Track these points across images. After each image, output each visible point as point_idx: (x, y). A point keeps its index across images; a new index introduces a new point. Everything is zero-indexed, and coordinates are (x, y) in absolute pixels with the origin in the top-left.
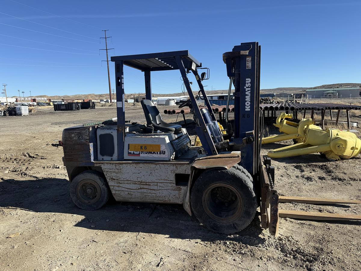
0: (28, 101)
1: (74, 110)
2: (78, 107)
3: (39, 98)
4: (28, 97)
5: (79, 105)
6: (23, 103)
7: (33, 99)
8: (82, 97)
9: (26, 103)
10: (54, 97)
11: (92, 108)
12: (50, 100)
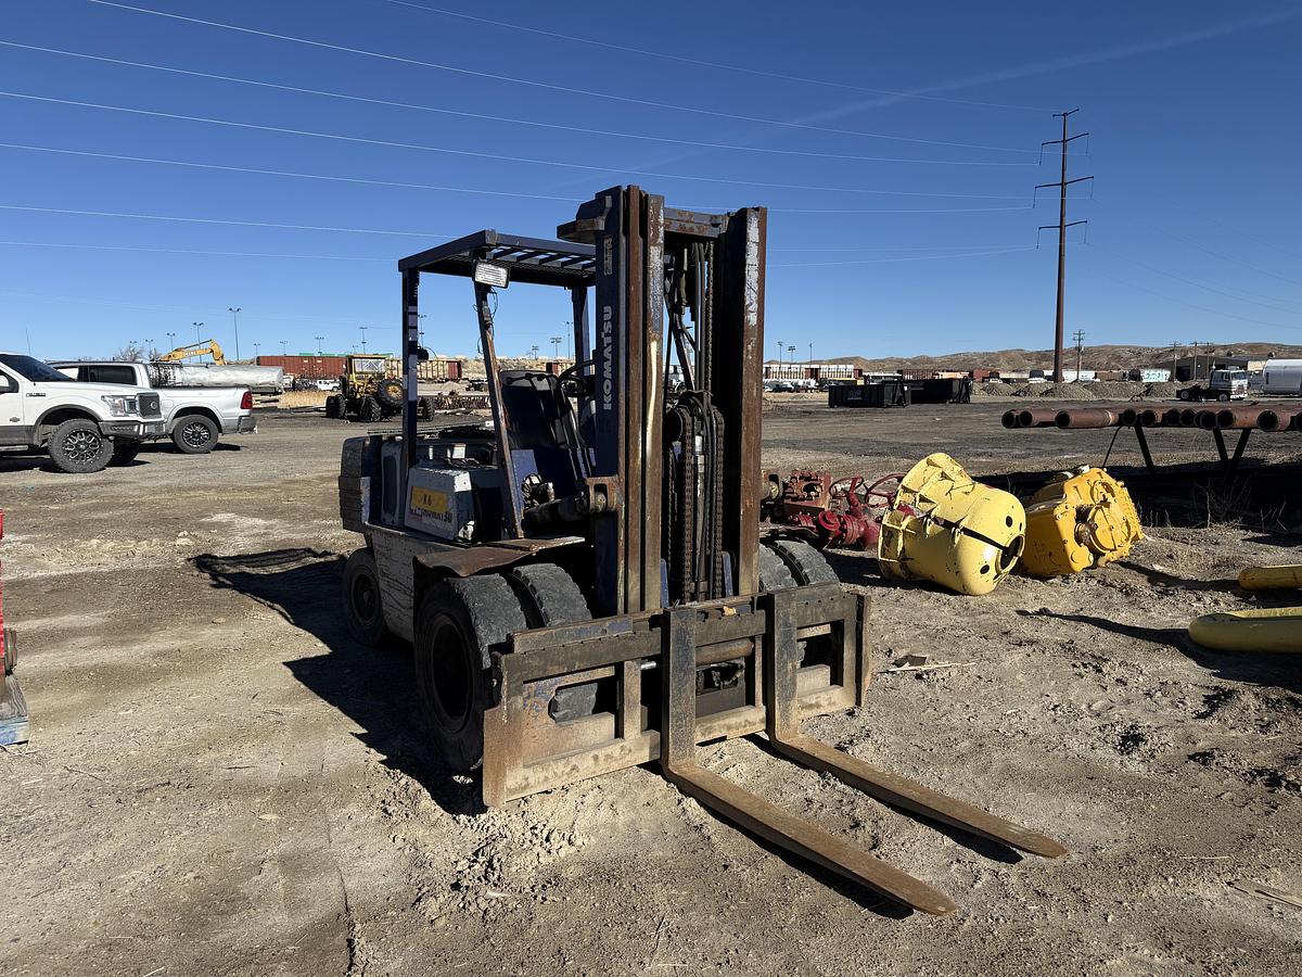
0: (798, 374)
1: (888, 407)
2: (901, 394)
3: (831, 366)
4: (801, 364)
5: (906, 388)
6: (781, 380)
7: (812, 369)
8: (973, 360)
9: (787, 383)
10: (883, 361)
11: (958, 402)
12: (860, 371)
